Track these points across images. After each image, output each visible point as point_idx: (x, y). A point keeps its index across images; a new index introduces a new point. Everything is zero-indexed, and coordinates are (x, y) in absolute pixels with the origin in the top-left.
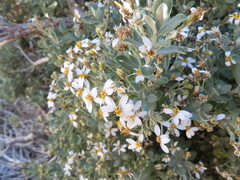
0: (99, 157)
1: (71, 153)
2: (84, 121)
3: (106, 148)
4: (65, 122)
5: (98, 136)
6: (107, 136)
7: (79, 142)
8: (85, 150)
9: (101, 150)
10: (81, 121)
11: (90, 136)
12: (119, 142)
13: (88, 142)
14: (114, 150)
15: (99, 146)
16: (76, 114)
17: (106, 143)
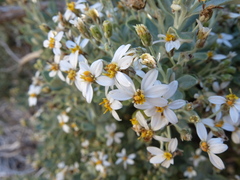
0: (98, 172)
1: (61, 165)
2: (78, 124)
3: (107, 160)
4: (54, 127)
5: (96, 143)
6: (109, 143)
7: (72, 151)
8: (79, 162)
9: (101, 163)
10: (74, 124)
11: (86, 143)
12: (124, 151)
13: (83, 152)
14: (119, 161)
15: (98, 157)
16: (68, 114)
17: (106, 152)
